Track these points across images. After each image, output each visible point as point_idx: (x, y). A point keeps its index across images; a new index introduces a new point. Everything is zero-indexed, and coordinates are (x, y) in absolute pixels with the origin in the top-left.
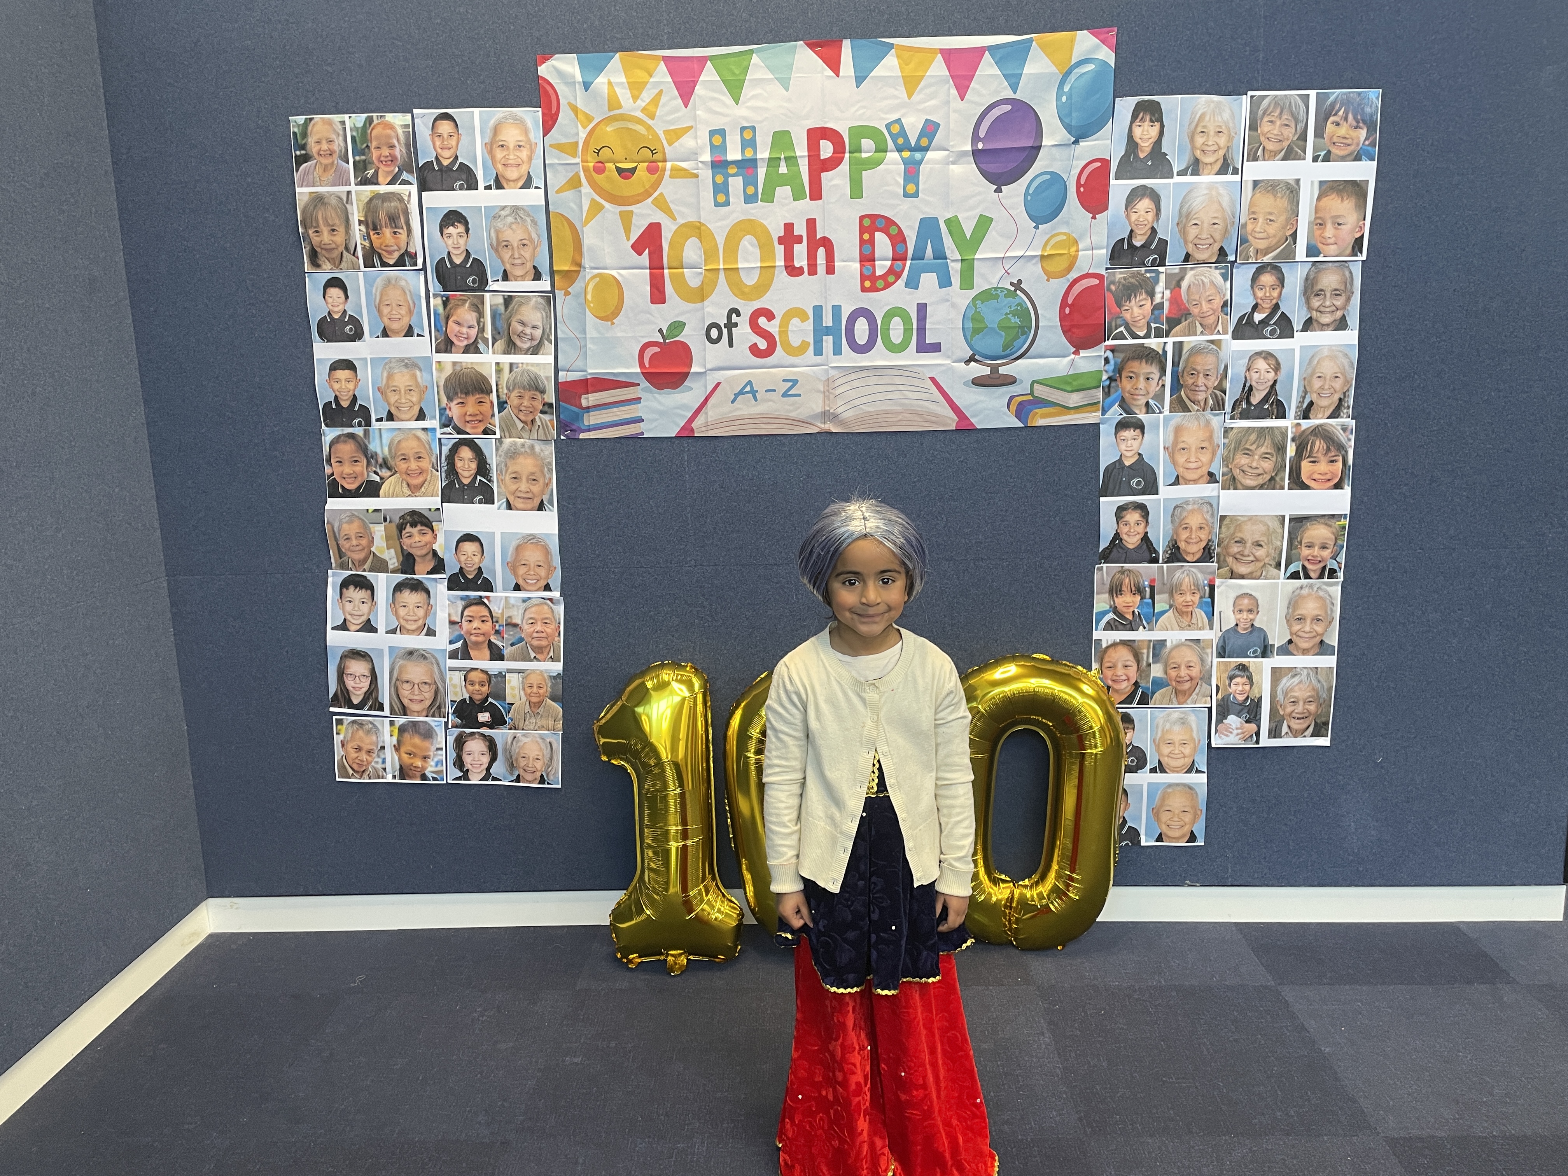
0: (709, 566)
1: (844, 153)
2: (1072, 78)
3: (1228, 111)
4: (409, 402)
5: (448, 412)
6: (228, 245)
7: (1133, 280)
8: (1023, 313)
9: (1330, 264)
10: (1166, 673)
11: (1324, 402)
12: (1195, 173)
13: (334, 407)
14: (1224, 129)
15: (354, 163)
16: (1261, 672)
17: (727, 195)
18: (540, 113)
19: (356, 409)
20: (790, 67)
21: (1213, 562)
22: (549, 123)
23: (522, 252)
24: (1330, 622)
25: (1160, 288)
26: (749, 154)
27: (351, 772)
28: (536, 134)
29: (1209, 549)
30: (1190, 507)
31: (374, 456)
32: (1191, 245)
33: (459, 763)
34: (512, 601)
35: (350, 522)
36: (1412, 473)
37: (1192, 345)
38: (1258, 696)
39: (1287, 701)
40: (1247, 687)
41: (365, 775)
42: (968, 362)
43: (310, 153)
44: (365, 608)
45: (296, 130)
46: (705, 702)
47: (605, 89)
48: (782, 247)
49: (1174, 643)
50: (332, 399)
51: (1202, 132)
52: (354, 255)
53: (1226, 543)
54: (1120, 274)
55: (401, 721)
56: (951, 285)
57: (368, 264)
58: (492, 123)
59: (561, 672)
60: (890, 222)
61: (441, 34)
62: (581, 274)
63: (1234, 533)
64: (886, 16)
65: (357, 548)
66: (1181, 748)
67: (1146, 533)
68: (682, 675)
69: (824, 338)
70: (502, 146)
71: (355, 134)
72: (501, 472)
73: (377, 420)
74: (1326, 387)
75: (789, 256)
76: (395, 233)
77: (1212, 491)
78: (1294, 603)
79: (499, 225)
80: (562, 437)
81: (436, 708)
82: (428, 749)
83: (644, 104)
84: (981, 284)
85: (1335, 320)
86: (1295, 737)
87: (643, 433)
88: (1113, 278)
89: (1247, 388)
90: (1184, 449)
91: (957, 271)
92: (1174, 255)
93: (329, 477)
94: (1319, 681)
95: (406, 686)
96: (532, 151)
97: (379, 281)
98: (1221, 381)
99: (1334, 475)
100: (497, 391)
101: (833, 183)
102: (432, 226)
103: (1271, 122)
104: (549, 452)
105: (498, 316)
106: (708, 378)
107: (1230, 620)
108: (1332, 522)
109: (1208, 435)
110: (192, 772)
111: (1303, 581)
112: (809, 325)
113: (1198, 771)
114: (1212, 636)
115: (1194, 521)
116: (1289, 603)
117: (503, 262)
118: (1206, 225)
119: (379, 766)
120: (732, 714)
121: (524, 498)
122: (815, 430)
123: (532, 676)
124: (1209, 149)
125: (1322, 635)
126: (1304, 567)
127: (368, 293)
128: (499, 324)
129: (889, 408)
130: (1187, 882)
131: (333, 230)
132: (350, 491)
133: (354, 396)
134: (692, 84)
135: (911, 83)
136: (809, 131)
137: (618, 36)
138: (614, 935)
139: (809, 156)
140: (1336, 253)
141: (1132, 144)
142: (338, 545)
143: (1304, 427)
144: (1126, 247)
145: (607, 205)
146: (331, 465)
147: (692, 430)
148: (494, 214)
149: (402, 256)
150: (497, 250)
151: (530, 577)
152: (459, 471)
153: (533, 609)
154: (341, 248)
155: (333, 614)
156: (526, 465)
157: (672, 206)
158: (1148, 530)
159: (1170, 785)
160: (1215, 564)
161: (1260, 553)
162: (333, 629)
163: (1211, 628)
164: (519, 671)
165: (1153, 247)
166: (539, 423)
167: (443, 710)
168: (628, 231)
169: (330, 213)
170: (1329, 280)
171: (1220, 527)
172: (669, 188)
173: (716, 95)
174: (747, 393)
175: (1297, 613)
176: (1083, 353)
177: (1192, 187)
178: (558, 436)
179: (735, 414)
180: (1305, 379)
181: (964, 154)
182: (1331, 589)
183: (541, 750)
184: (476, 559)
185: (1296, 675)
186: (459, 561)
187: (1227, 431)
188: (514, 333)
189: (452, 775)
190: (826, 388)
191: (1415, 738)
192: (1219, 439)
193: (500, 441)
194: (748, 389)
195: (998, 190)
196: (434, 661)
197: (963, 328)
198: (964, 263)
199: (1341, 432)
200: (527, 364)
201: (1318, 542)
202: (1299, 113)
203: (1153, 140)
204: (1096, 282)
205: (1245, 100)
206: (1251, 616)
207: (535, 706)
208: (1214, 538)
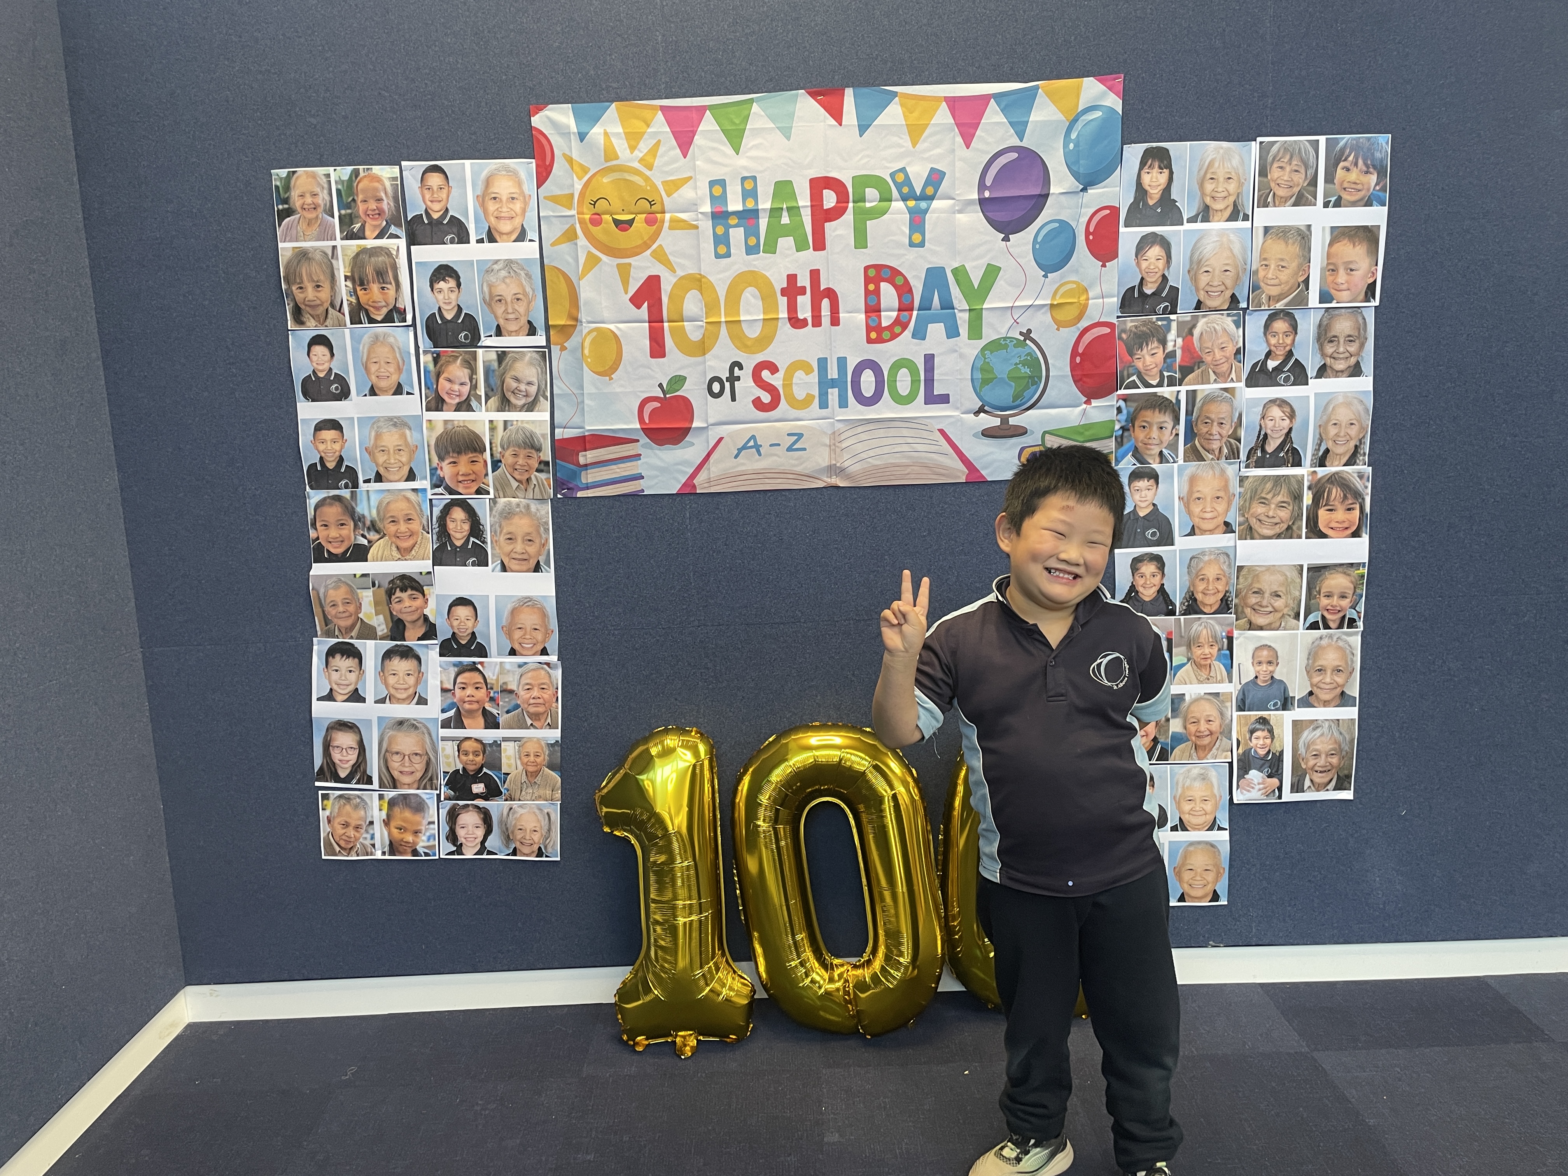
0: (713, 625)
1: (848, 202)
2: (1079, 125)
3: (1237, 157)
4: (398, 462)
5: (439, 472)
6: (207, 303)
7: (1145, 329)
8: (1033, 363)
9: (1343, 310)
10: (1185, 728)
11: (1340, 450)
12: (1206, 219)
13: (319, 468)
14: (1233, 175)
15: (340, 217)
16: (1282, 725)
17: (728, 246)
18: (534, 165)
19: (343, 470)
20: (791, 116)
21: (1231, 613)
22: (543, 175)
23: (516, 307)
24: (1351, 673)
25: (1172, 336)
26: (750, 205)
27: (338, 849)
28: (530, 185)
29: (1227, 600)
30: (1206, 558)
31: (362, 518)
32: (1202, 292)
33: (452, 837)
34: (508, 667)
35: (336, 588)
36: (1430, 519)
37: (1206, 393)
38: (1279, 749)
39: (1309, 755)
40: (1268, 741)
41: (353, 852)
42: (977, 413)
43: (293, 207)
44: (353, 677)
45: (278, 183)
46: (711, 768)
47: (602, 140)
48: (786, 298)
49: (1193, 697)
50: (317, 461)
51: (1212, 179)
52: (339, 311)
53: (1243, 594)
54: (1131, 323)
55: (390, 794)
56: (958, 335)
57: (355, 320)
58: (484, 174)
59: (559, 739)
60: (895, 272)
61: (429, 83)
62: (578, 328)
63: (1251, 584)
64: (889, 64)
65: (344, 615)
66: (1202, 805)
67: (1163, 585)
68: (688, 741)
69: (829, 390)
70: (495, 198)
71: (340, 187)
72: (495, 532)
73: (365, 481)
74: (1342, 434)
75: (792, 308)
76: (383, 288)
77: (1229, 541)
78: (1314, 653)
79: (492, 278)
80: (559, 496)
81: (427, 780)
82: (419, 823)
83: (641, 155)
84: (989, 335)
85: (1349, 367)
86: (1318, 790)
87: (643, 491)
88: (1122, 327)
89: (1261, 437)
90: (1199, 499)
91: (964, 321)
92: (1185, 303)
93: (314, 541)
94: (1341, 733)
95: (396, 758)
96: (526, 203)
97: (366, 337)
98: (1235, 429)
99: (1352, 523)
100: (491, 449)
101: (838, 232)
102: (422, 282)
103: (1281, 168)
104: (546, 510)
105: (491, 373)
106: (710, 433)
107: (1249, 673)
108: (1351, 571)
109: (1223, 484)
110: (169, 854)
111: (1322, 632)
112: (814, 378)
113: (1220, 829)
114: (1231, 689)
115: (1211, 572)
116: (1309, 654)
117: (496, 317)
118: (1217, 272)
119: (368, 842)
120: (739, 780)
121: (519, 560)
122: (820, 484)
123: (528, 744)
124: (1218, 195)
125: (1343, 686)
126: (1323, 617)
127: (355, 350)
128: (492, 382)
129: (897, 461)
130: (1211, 943)
131: (318, 286)
132: (336, 555)
133: (341, 456)
134: (691, 135)
135: (915, 132)
136: (811, 181)
137: (615, 85)
138: (620, 1016)
139: (812, 206)
140: (1349, 299)
141: (1141, 191)
142: (323, 612)
143: (1320, 475)
144: (1136, 295)
145: (604, 258)
146: (316, 529)
147: (694, 487)
148: (487, 268)
149: (391, 310)
150: (489, 305)
151: (526, 641)
152: (451, 532)
153: (530, 674)
154: (327, 305)
155: (319, 684)
156: (521, 525)
157: (671, 258)
158: (1164, 582)
159: (1192, 844)
160: (1234, 616)
161: (1279, 603)
162: (318, 699)
163: (1231, 681)
164: (515, 740)
165: (1164, 295)
166: (535, 482)
167: (435, 781)
168: (625, 283)
169: (315, 268)
170: (1343, 326)
171: (1238, 578)
172: (667, 240)
173: (715, 145)
174: (751, 447)
175: (1317, 664)
176: (1095, 403)
177: (1203, 234)
178: (555, 495)
179: (740, 469)
180: (1320, 426)
181: (970, 202)
182: (1351, 639)
183: (538, 821)
184: (470, 624)
185: (1317, 727)
186: (452, 627)
187: (1242, 480)
188: (508, 390)
189: (445, 850)
190: (833, 441)
191: (1438, 789)
192: (1235, 488)
193: (494, 501)
194: (752, 443)
195: (1006, 239)
196: (425, 731)
197: (972, 380)
198: (972, 313)
199: (1358, 479)
200: (522, 421)
201: (1337, 592)
202: (1308, 159)
203: (1162, 187)
204: (1107, 330)
205: (1254, 146)
206: (1271, 668)
207: (532, 775)
208: (1231, 589)
